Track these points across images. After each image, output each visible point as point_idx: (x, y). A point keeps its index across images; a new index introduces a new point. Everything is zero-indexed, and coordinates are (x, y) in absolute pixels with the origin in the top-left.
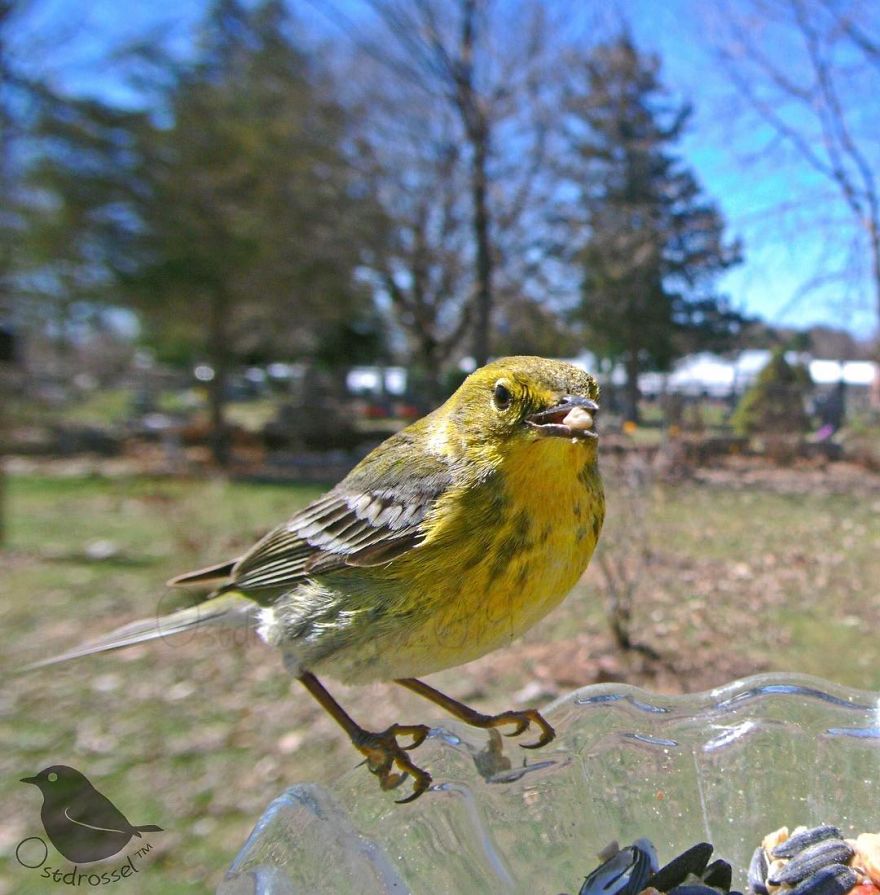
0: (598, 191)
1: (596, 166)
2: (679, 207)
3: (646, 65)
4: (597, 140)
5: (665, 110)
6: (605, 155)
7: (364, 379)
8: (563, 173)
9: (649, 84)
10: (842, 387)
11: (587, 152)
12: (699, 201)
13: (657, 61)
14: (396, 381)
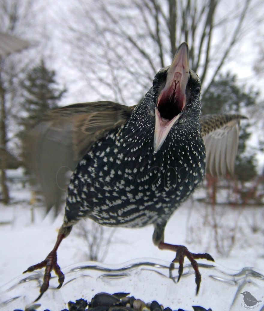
1: (33, 107)
5: (56, 90)
6: (36, 104)
9: (52, 81)
11: (30, 102)
13: (54, 73)
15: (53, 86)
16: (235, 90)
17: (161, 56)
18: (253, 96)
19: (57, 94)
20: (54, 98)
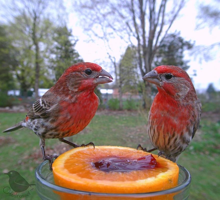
0: (59, 56)
1: (59, 51)
2: (76, 59)
3: (69, 31)
4: (59, 46)
5: (72, 40)
6: (61, 49)
7: (11, 93)
8: (52, 52)
9: (70, 34)
10: (107, 95)
11: (57, 48)
12: (80, 58)
13: (71, 31)
14: (18, 93)
15: (70, 38)
16: (181, 40)
17: (134, 19)
18: (192, 43)
19: (73, 42)
20: (71, 45)
